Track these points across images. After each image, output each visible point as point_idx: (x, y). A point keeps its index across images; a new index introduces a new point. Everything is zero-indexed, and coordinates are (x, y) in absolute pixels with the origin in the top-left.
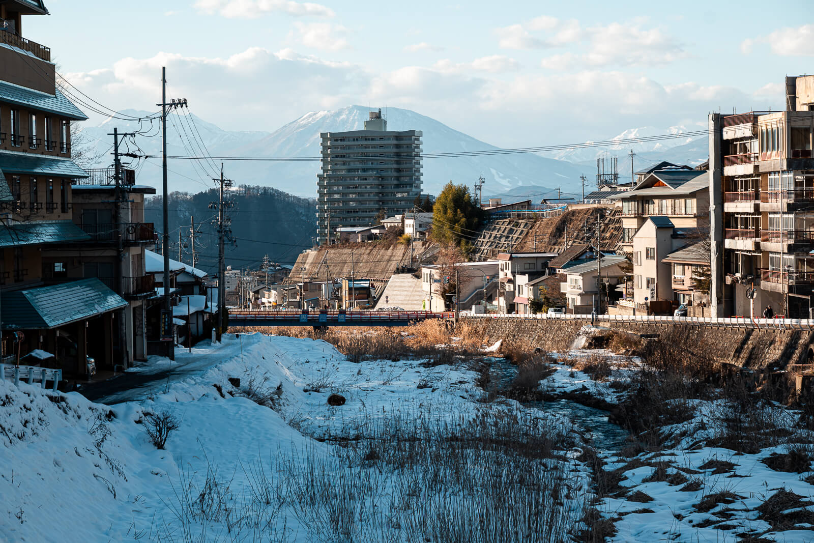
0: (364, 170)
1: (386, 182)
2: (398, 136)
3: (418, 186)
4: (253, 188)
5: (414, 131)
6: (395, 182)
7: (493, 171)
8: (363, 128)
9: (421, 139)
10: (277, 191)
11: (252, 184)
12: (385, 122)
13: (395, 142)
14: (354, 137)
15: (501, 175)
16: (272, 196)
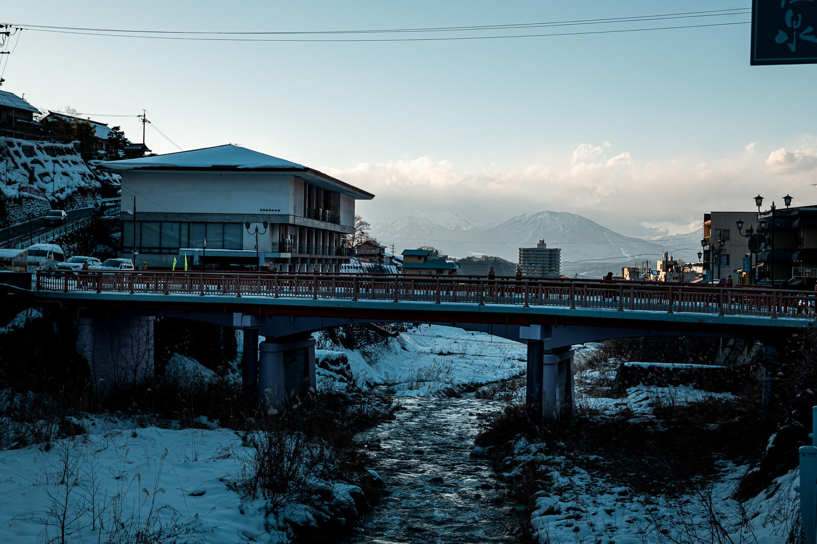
0: (536, 264)
1: (544, 269)
2: (551, 250)
3: (559, 271)
4: (490, 257)
5: (557, 249)
6: (548, 269)
7: (622, 249)
8: (536, 247)
9: (560, 252)
10: (502, 259)
11: (489, 255)
12: (546, 245)
13: (549, 253)
14: (533, 250)
15: (626, 252)
16: (499, 261)
